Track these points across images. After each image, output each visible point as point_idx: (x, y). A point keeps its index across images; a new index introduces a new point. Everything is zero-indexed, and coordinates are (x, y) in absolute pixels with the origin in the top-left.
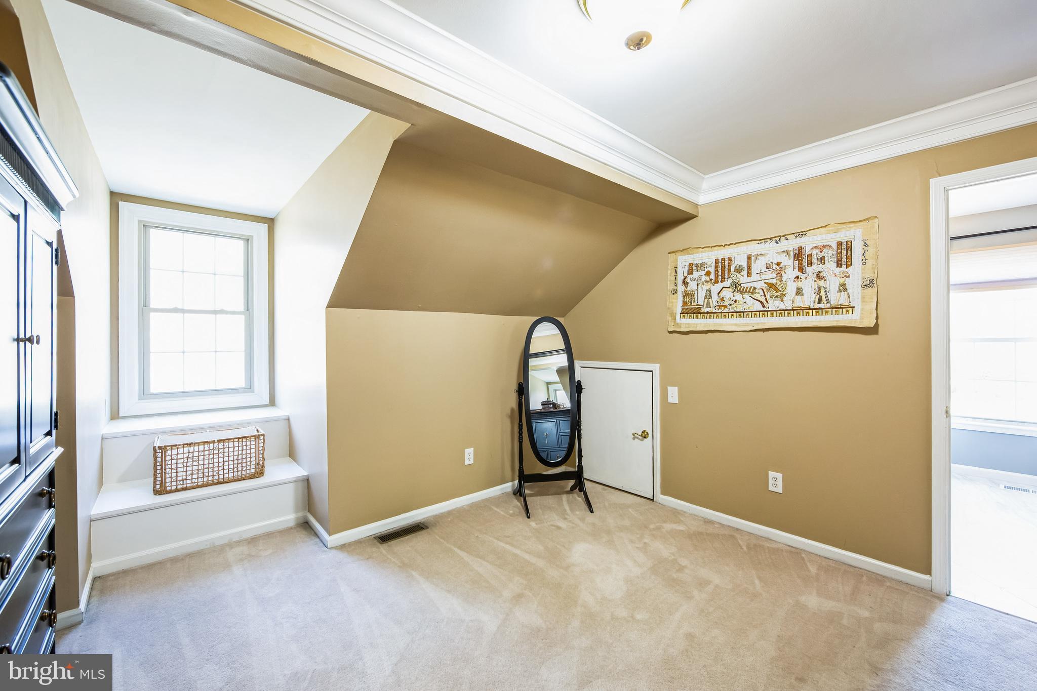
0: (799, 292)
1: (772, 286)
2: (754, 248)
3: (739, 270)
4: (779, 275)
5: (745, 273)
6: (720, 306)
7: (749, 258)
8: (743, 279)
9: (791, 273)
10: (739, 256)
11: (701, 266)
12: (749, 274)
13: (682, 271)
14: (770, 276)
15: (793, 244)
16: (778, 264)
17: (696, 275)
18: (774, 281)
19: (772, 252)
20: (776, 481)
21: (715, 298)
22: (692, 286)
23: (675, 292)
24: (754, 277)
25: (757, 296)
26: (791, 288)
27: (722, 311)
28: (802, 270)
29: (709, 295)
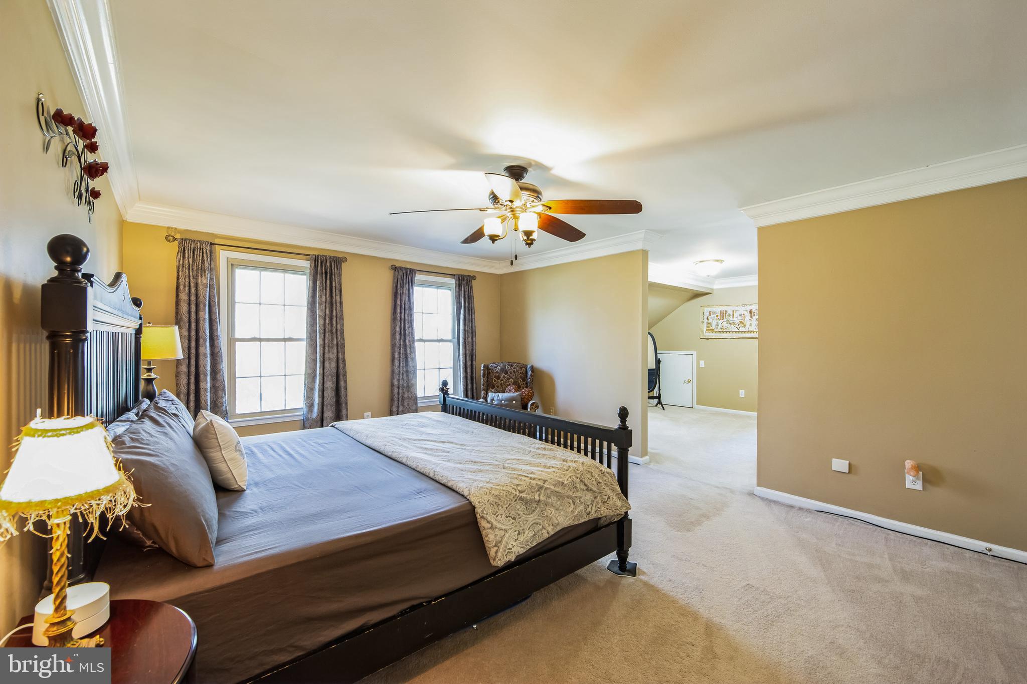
0: (751, 325)
1: (741, 322)
2: (735, 308)
3: (729, 315)
4: (744, 318)
5: (731, 317)
6: (722, 329)
7: (733, 311)
8: (731, 319)
9: (748, 318)
10: (729, 310)
11: (714, 313)
12: (733, 317)
13: (706, 314)
14: (740, 318)
15: (749, 308)
16: (744, 314)
17: (712, 316)
18: (742, 321)
19: (742, 310)
20: (742, 393)
21: (720, 325)
22: (711, 320)
23: (703, 322)
24: (735, 319)
25: (736, 326)
26: (748, 324)
27: (723, 331)
28: (752, 317)
29: (717, 325)
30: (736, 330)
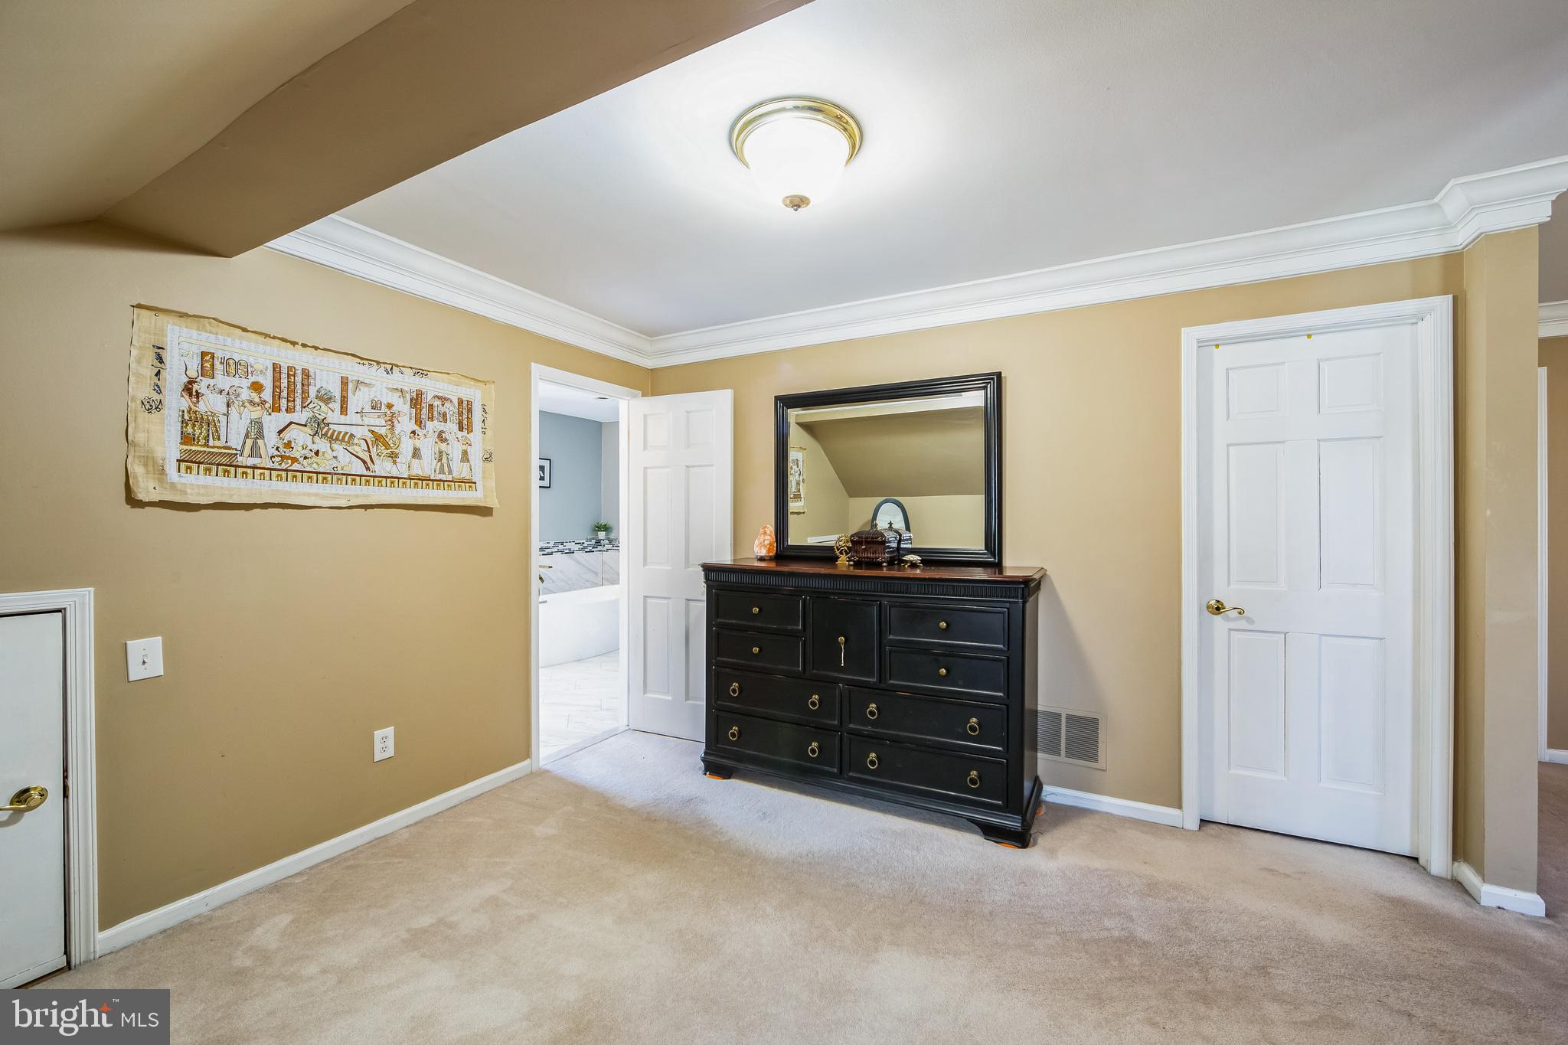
0: (416, 453)
1: (378, 439)
2: (354, 370)
3: (326, 399)
4: (391, 421)
5: (336, 406)
6: (283, 458)
7: (344, 382)
8: (332, 414)
9: (405, 424)
10: (327, 373)
11: (235, 367)
12: (344, 410)
14: (377, 421)
15: (411, 383)
16: (390, 406)
17: (222, 381)
18: (382, 431)
19: (380, 386)
21: (271, 439)
22: (211, 403)
23: (154, 407)
24: (352, 417)
25: (356, 449)
26: (406, 447)
27: (286, 465)
28: (419, 422)
29: (257, 431)
30: (359, 468)
